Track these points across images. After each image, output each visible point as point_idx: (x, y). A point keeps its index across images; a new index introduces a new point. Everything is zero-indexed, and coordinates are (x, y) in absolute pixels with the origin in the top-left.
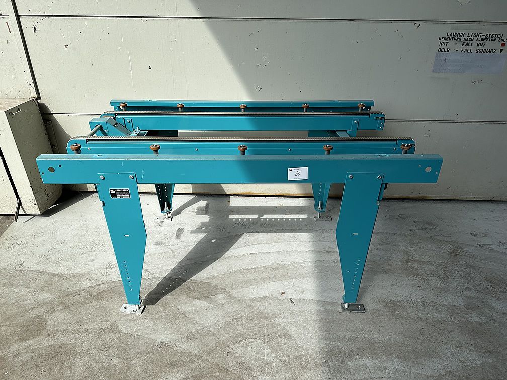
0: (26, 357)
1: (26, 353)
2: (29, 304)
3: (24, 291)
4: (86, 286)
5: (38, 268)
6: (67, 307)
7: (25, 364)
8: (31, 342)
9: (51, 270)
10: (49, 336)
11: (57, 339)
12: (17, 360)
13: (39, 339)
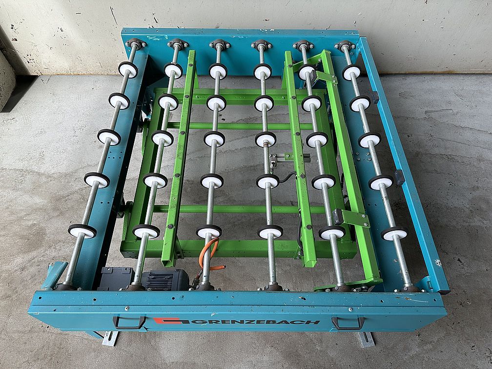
0: (33, 270)
1: (31, 266)
2: (22, 210)
3: (12, 195)
4: (77, 188)
5: (20, 165)
6: (62, 213)
7: (33, 277)
8: (34, 253)
9: (35, 169)
10: (50, 247)
11: (60, 250)
12: (25, 273)
13: (42, 250)
